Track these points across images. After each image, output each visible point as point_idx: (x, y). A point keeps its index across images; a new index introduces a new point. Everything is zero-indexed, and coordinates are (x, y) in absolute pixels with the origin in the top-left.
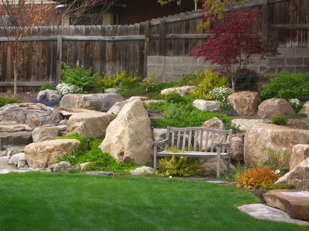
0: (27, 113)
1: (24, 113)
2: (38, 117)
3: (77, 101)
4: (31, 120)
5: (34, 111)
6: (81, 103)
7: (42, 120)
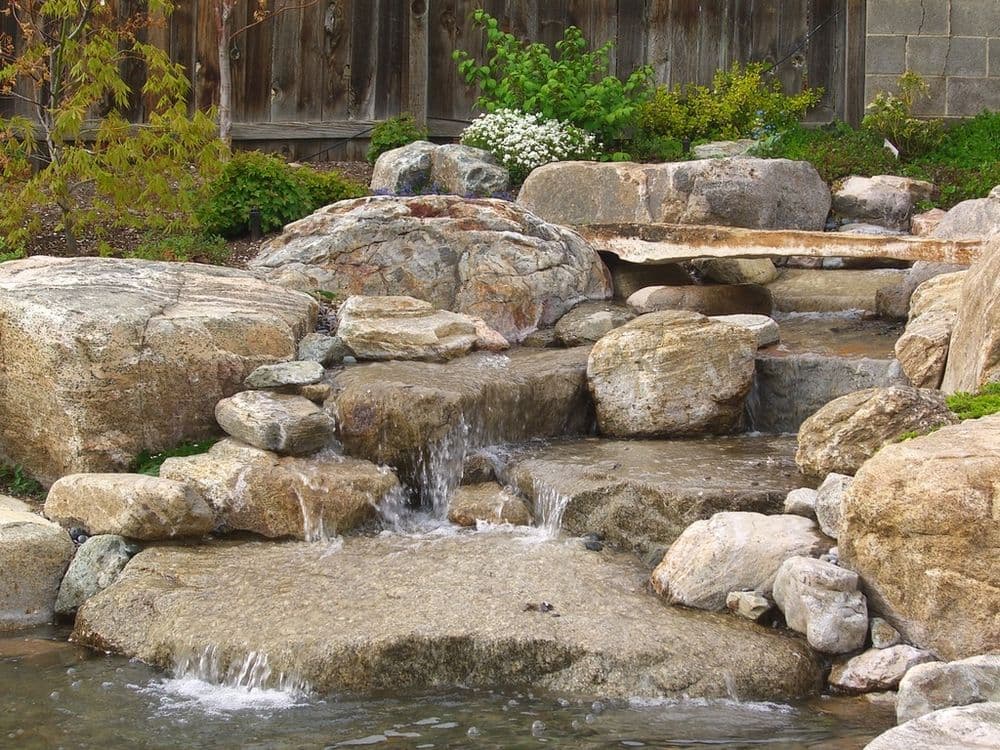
0: (459, 249)
1: (443, 251)
2: (521, 272)
3: (641, 190)
4: (487, 286)
5: (497, 237)
6: (670, 201)
7: (542, 289)
